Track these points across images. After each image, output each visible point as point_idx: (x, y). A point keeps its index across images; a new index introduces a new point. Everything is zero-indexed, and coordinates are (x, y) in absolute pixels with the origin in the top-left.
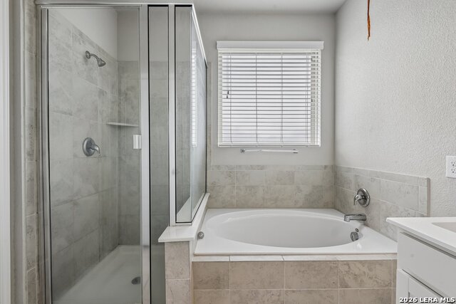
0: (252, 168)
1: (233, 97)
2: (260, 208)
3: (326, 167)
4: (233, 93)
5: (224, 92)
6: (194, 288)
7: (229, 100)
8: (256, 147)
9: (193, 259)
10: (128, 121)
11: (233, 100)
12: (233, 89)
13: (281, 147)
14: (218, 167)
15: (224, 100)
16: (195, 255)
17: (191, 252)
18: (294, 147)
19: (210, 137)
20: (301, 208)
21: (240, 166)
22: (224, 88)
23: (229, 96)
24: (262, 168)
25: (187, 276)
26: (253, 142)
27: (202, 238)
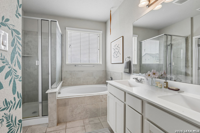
0: (79, 71)
1: (72, 47)
2: (82, 85)
3: (103, 71)
4: (72, 45)
5: (68, 45)
6: (58, 107)
7: (70, 48)
8: (80, 64)
9: (57, 98)
10: (28, 54)
11: (72, 48)
12: (72, 44)
13: (89, 64)
14: (67, 71)
15: (68, 48)
16: (58, 98)
17: (57, 97)
18: (93, 65)
19: (63, 61)
20: (95, 84)
21: (75, 71)
22: (68, 44)
23: (70, 47)
24: (82, 71)
25: (55, 102)
26: (79, 63)
27: (60, 94)
